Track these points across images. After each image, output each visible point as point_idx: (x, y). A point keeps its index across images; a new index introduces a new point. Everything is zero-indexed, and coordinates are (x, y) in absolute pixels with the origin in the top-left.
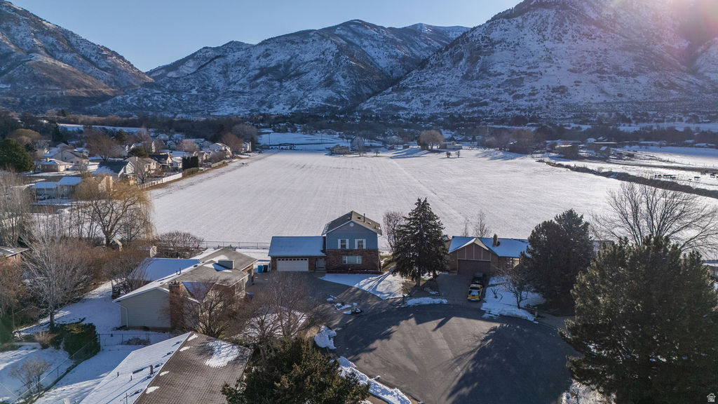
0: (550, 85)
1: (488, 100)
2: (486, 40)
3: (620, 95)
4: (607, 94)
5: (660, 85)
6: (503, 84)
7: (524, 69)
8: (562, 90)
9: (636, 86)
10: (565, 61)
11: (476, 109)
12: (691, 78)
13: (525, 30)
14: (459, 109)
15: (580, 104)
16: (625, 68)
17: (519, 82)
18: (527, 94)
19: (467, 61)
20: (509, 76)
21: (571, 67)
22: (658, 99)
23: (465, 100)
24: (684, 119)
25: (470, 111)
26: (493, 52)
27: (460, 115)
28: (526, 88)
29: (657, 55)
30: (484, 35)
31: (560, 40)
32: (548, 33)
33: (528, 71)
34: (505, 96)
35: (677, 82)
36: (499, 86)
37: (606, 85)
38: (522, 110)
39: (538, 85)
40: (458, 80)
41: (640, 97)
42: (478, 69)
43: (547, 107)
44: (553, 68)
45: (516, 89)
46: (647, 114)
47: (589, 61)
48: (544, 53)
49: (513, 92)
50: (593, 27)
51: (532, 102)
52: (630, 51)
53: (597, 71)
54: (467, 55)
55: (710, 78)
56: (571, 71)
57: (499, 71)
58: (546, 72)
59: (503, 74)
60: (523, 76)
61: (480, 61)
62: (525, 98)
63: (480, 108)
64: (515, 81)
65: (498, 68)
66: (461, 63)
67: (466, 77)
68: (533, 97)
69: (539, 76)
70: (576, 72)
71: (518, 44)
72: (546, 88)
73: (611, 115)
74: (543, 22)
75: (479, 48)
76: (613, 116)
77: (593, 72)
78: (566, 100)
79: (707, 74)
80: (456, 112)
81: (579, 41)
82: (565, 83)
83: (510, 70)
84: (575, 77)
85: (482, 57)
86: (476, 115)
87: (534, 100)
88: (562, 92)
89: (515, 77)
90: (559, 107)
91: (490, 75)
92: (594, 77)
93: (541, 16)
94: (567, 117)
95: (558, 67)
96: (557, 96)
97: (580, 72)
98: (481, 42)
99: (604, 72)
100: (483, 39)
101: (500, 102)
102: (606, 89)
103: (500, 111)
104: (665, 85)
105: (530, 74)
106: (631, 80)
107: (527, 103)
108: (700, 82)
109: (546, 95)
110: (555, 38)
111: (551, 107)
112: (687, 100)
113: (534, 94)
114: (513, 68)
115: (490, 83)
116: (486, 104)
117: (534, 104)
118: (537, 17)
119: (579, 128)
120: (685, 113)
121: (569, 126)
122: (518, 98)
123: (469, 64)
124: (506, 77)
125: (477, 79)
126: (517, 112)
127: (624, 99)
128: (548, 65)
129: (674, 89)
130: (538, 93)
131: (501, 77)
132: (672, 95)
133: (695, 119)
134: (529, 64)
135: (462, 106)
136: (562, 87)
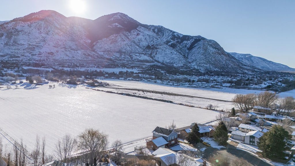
0: (47, 51)
1: (19, 55)
2: (14, 29)
3: (73, 57)
4: (69, 57)
5: (85, 55)
6: (25, 49)
7: (34, 44)
8: (52, 53)
9: (78, 54)
10: (51, 42)
11: (14, 59)
12: (94, 53)
13: (32, 28)
14: (6, 58)
15: (60, 60)
16: (73, 47)
17: (33, 49)
18: (37, 54)
19: (6, 37)
20: (28, 46)
21: (54, 45)
22: (85, 59)
23: (7, 54)
24: (95, 67)
25: (11, 59)
26: (19, 35)
27: (6, 61)
28: (37, 51)
29: (82, 44)
30: (13, 27)
31: (47, 34)
32: (42, 30)
33: (36, 45)
34: (27, 54)
35: (90, 54)
36: (24, 50)
37: (68, 53)
38: (36, 61)
39: (42, 51)
40: (2, 45)
41: (80, 58)
42: (12, 41)
43: (47, 60)
44: (47, 45)
45: (32, 52)
46: (83, 65)
47: (60, 43)
48: (42, 38)
49: (31, 53)
50: (59, 31)
51: (40, 58)
52: (74, 42)
53: (64, 48)
54: (5, 34)
55: (98, 53)
56: (53, 46)
57: (23, 43)
58: (44, 46)
59: (25, 45)
60: (34, 47)
61: (13, 38)
62: (37, 56)
63: (16, 59)
64: (31, 48)
65: (22, 42)
66: (3, 38)
67: (6, 44)
68: (40, 56)
69: (41, 47)
70: (56, 47)
71: (30, 33)
72: (45, 52)
73: (71, 64)
74: (39, 25)
75: (11, 32)
76: (72, 65)
77: (62, 48)
78: (54, 58)
79: (98, 52)
80: (4, 60)
81: (55, 35)
82: (52, 51)
83: (28, 44)
84: (56, 49)
85: (13, 36)
86: (15, 62)
87: (41, 57)
88: (52, 55)
89: (31, 47)
90: (52, 60)
91: (19, 45)
92: (63, 50)
93: (38, 23)
94: (56, 64)
95: (49, 45)
96: (50, 56)
97: (57, 47)
98: (12, 30)
99: (66, 48)
100: (13, 28)
101: (26, 56)
102: (68, 55)
103: (26, 61)
104: (87, 55)
105: (37, 46)
106: (76, 51)
107: (38, 58)
108: (97, 55)
109: (46, 55)
110: (46, 33)
111: (48, 60)
112: (94, 60)
113: (40, 54)
114: (29, 43)
115: (19, 48)
116: (19, 57)
117: (41, 58)
118: (37, 24)
119: (63, 69)
120: (95, 65)
121: (59, 68)
122: (34, 55)
123: (7, 38)
124: (27, 47)
125: (12, 45)
126: (34, 61)
127: (75, 59)
128: (44, 43)
129: (90, 56)
130: (42, 54)
131: (24, 46)
132: (89, 58)
133: (98, 67)
134: (36, 42)
135: (6, 57)
136: (52, 52)
